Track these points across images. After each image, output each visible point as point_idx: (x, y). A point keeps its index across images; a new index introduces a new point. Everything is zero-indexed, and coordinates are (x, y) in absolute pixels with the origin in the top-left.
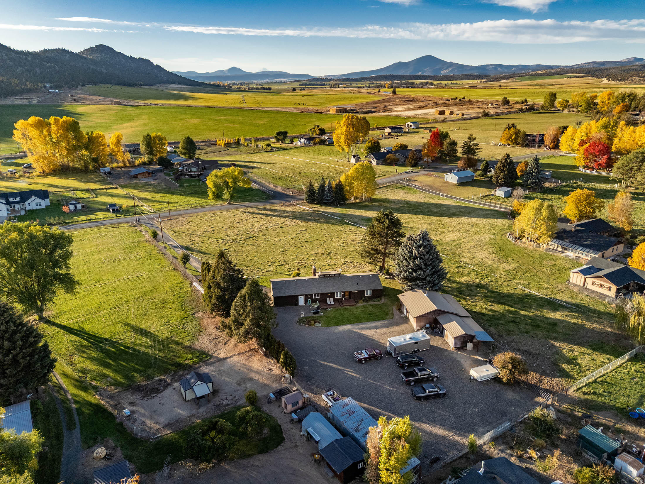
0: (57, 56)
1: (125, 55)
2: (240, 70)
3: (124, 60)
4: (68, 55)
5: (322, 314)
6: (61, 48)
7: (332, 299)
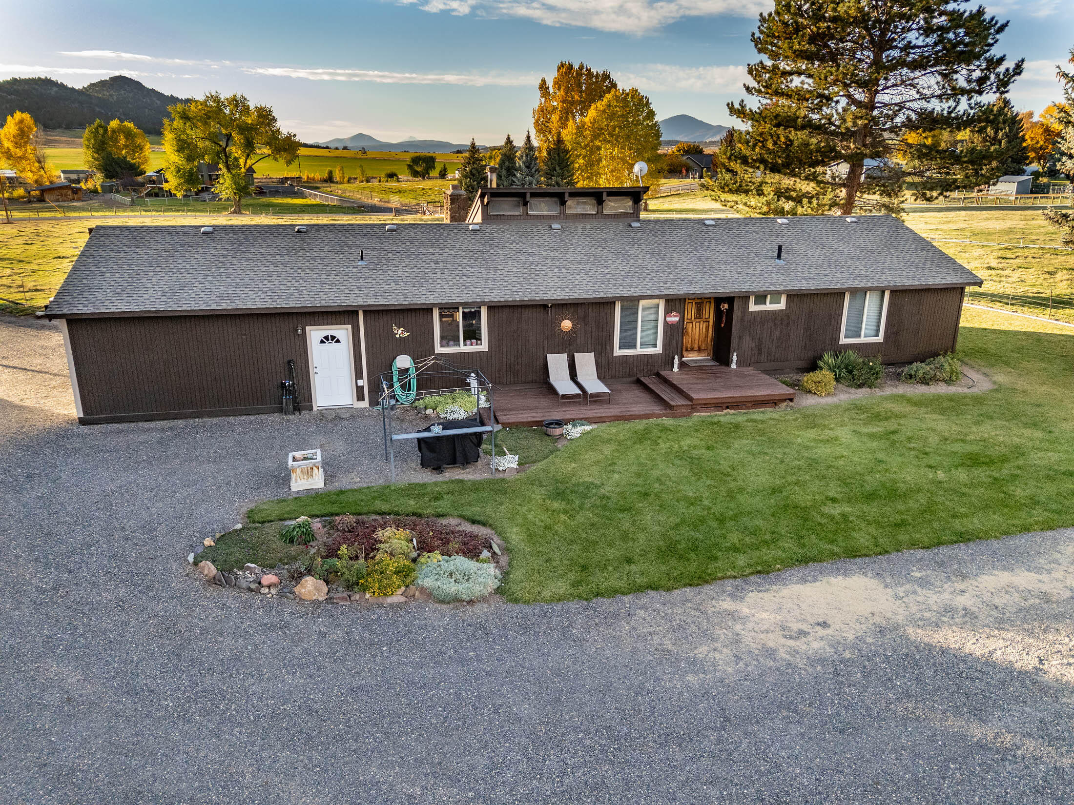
0: (34, 89)
1: (162, 95)
2: (370, 138)
3: (159, 102)
4: (55, 89)
5: (509, 462)
6: (43, 77)
7: (586, 362)
